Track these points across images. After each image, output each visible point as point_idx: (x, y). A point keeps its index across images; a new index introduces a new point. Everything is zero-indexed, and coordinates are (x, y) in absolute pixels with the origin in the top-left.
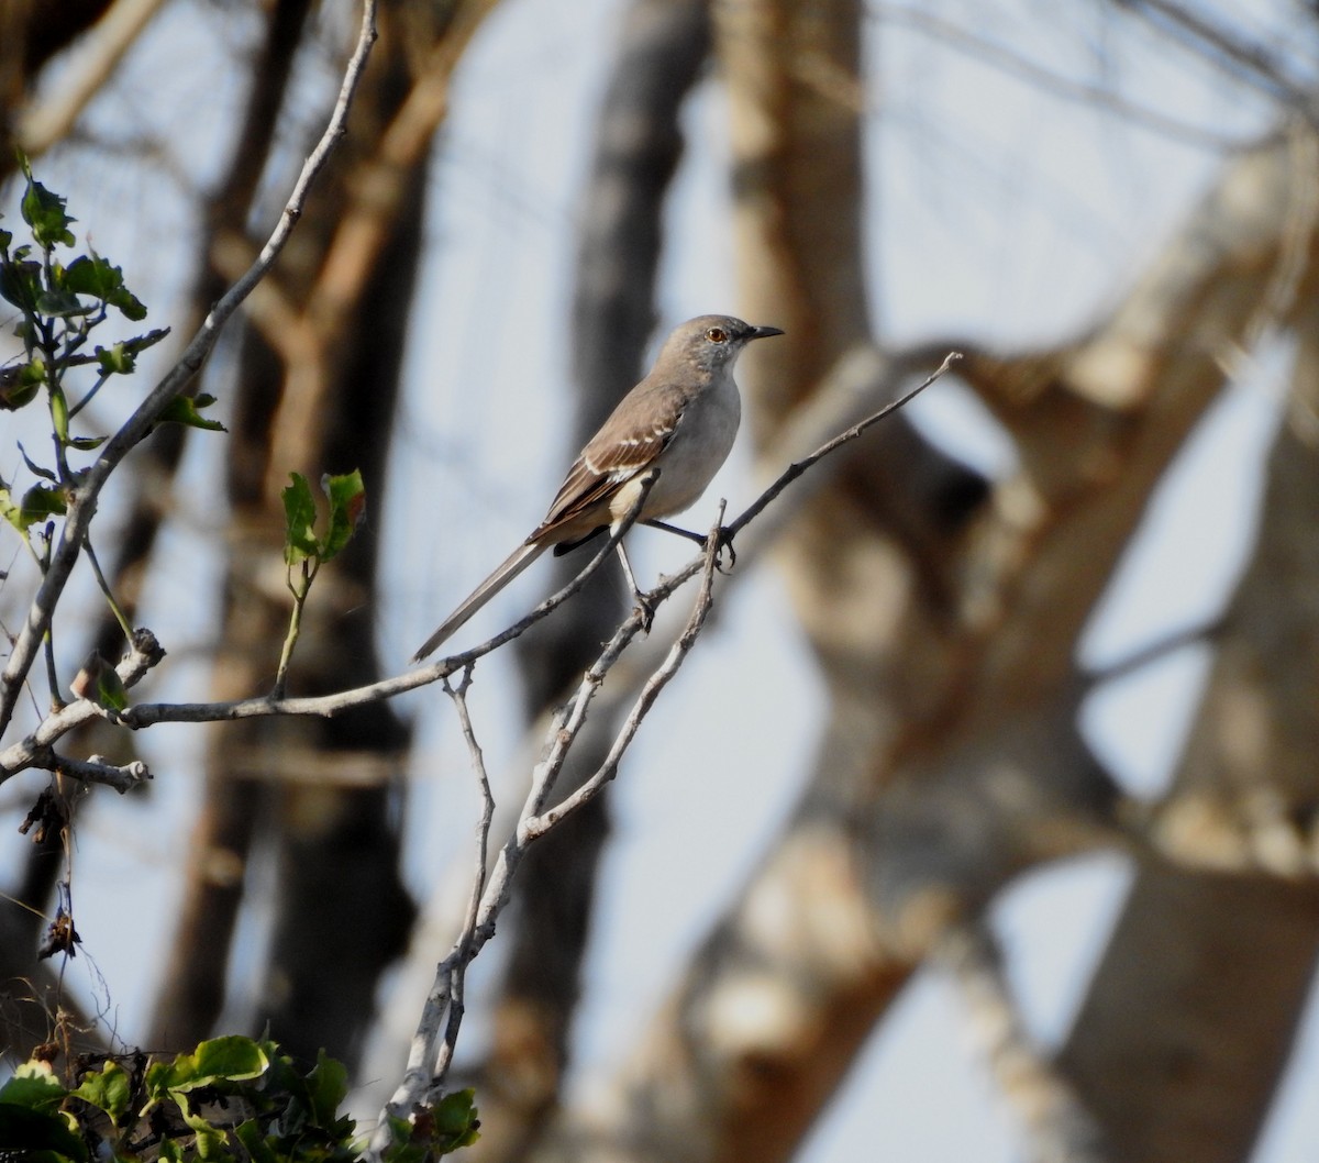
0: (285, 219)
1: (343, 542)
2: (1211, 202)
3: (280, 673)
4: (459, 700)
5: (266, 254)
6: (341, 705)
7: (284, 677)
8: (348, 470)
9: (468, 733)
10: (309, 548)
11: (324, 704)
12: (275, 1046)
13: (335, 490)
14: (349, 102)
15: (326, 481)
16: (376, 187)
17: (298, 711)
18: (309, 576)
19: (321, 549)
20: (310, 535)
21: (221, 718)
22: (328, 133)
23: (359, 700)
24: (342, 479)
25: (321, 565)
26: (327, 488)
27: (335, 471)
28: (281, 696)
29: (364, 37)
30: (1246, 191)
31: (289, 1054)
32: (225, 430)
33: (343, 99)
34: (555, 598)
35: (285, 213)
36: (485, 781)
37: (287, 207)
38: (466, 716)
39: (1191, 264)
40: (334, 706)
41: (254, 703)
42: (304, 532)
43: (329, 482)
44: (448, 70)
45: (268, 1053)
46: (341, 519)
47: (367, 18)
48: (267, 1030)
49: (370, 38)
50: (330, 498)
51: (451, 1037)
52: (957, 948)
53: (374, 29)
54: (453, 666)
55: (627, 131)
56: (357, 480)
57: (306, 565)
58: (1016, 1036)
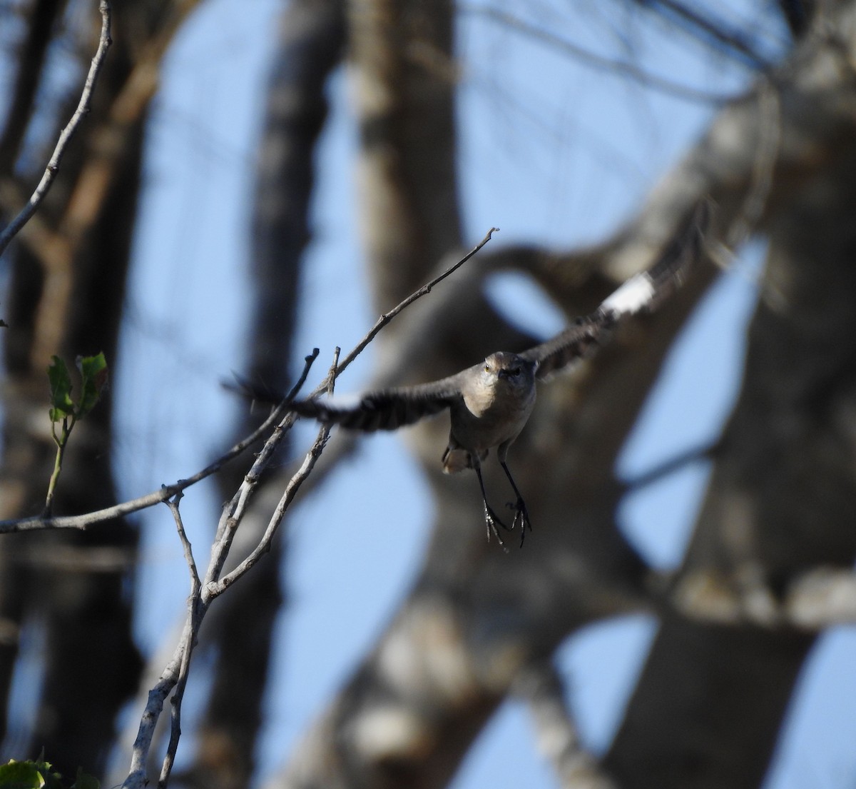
0: (47, 173)
1: (92, 405)
2: (705, 143)
3: (48, 498)
4: (174, 509)
5: (34, 198)
6: (93, 520)
7: (51, 501)
8: (95, 353)
9: (181, 532)
10: (67, 410)
11: (80, 521)
12: (48, 765)
13: (86, 367)
14: (93, 89)
15: (79, 361)
16: (108, 142)
17: (61, 526)
18: (68, 428)
19: (75, 410)
20: (69, 401)
21: (7, 532)
22: (77, 111)
23: (105, 517)
24: (91, 359)
25: (76, 422)
26: (80, 366)
27: (85, 354)
28: (49, 515)
29: (103, 42)
30: (729, 136)
31: (59, 772)
32: (6, 326)
33: (88, 86)
34: (245, 442)
35: (47, 170)
36: (193, 567)
37: (49, 165)
38: (179, 520)
39: (691, 188)
40: (87, 522)
41: (30, 521)
42: (65, 398)
43: (82, 361)
44: (158, 57)
45: (44, 773)
46: (91, 388)
47: (104, 29)
48: (43, 754)
49: (106, 43)
50: (82, 373)
51: (172, 752)
52: (532, 682)
53: (110, 37)
54: (171, 492)
55: (288, 101)
56: (101, 359)
57: (65, 421)
58: (575, 746)
